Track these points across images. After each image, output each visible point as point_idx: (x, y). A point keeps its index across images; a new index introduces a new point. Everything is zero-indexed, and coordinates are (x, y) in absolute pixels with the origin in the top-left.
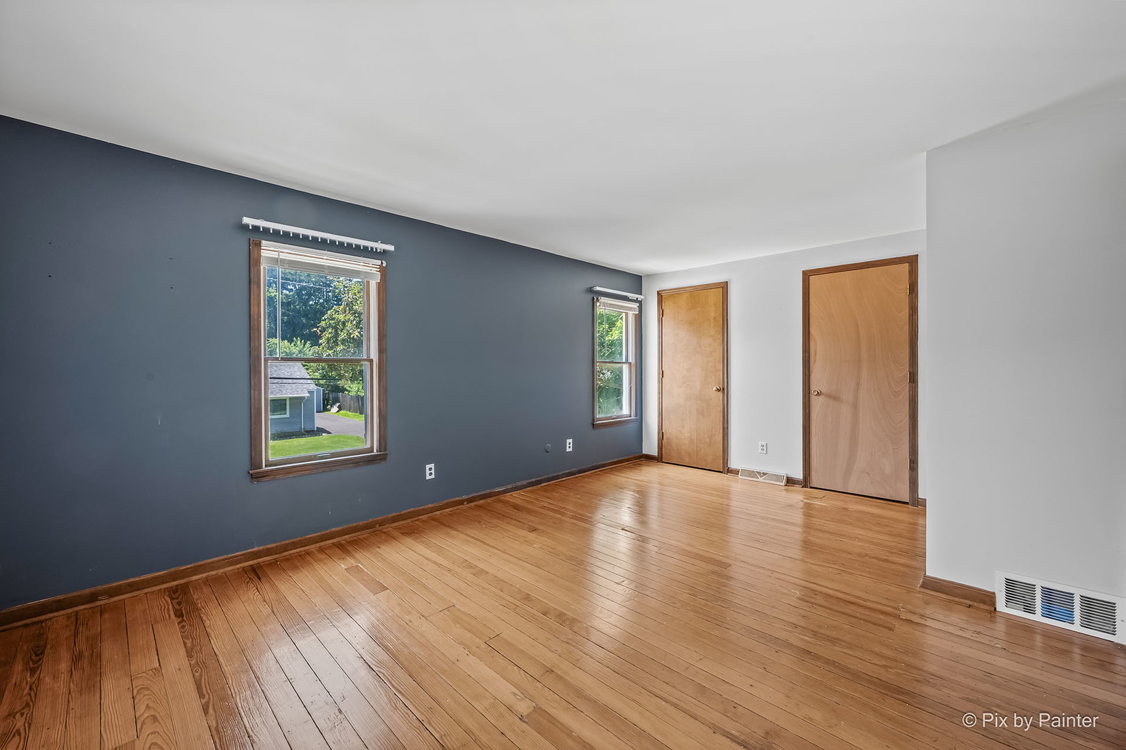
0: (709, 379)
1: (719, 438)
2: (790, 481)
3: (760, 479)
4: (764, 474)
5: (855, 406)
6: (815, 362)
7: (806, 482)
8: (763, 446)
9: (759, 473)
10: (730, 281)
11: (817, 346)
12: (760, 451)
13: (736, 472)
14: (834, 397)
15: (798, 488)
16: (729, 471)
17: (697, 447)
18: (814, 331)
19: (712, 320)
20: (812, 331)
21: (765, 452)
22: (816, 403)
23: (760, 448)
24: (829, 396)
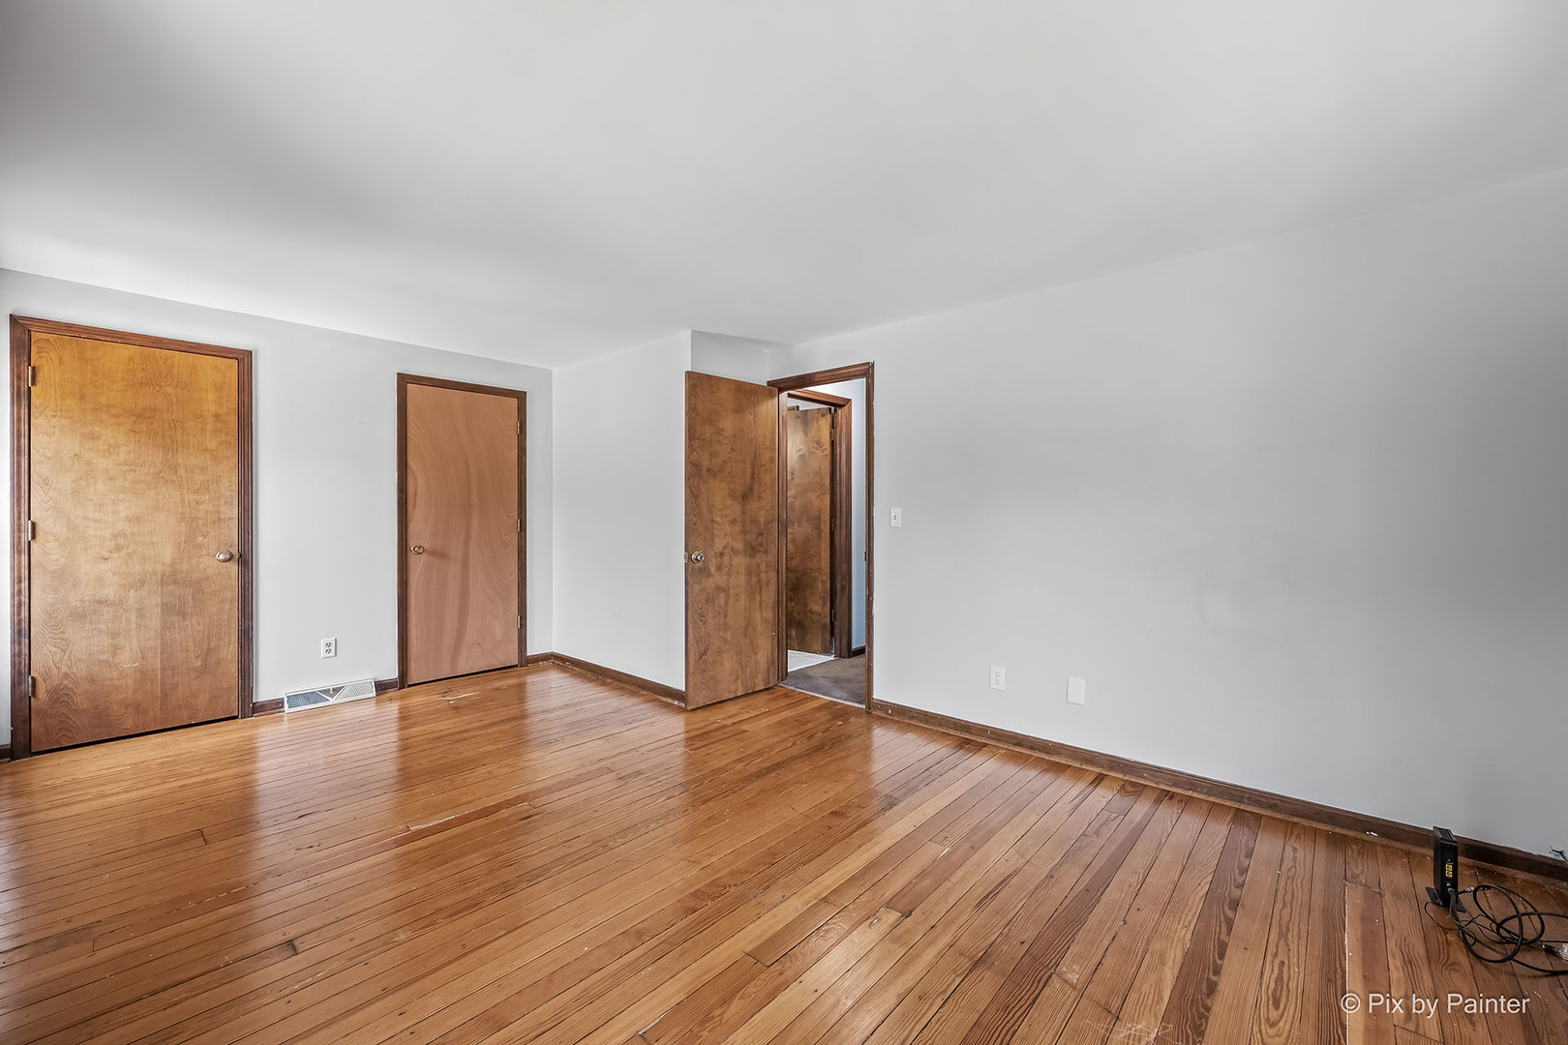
0: (200, 539)
1: (230, 651)
2: (382, 687)
3: (332, 701)
4: (336, 690)
5: (465, 563)
6: (415, 506)
7: (403, 681)
8: (330, 645)
9: (326, 692)
10: (256, 351)
11: (418, 484)
12: (323, 654)
13: (276, 705)
14: (439, 554)
15: (392, 693)
16: (258, 709)
17: (162, 684)
18: (413, 463)
19: (210, 419)
20: (411, 462)
21: (332, 653)
22: (417, 564)
23: (323, 648)
24: (434, 553)
